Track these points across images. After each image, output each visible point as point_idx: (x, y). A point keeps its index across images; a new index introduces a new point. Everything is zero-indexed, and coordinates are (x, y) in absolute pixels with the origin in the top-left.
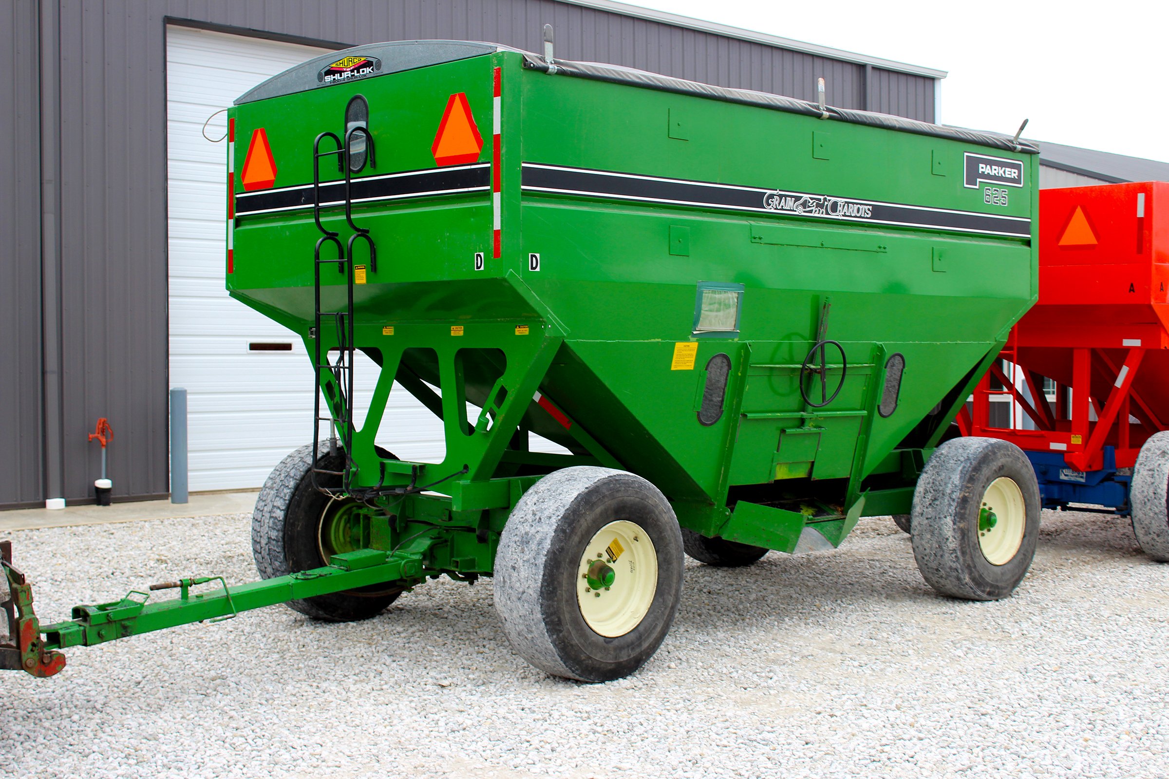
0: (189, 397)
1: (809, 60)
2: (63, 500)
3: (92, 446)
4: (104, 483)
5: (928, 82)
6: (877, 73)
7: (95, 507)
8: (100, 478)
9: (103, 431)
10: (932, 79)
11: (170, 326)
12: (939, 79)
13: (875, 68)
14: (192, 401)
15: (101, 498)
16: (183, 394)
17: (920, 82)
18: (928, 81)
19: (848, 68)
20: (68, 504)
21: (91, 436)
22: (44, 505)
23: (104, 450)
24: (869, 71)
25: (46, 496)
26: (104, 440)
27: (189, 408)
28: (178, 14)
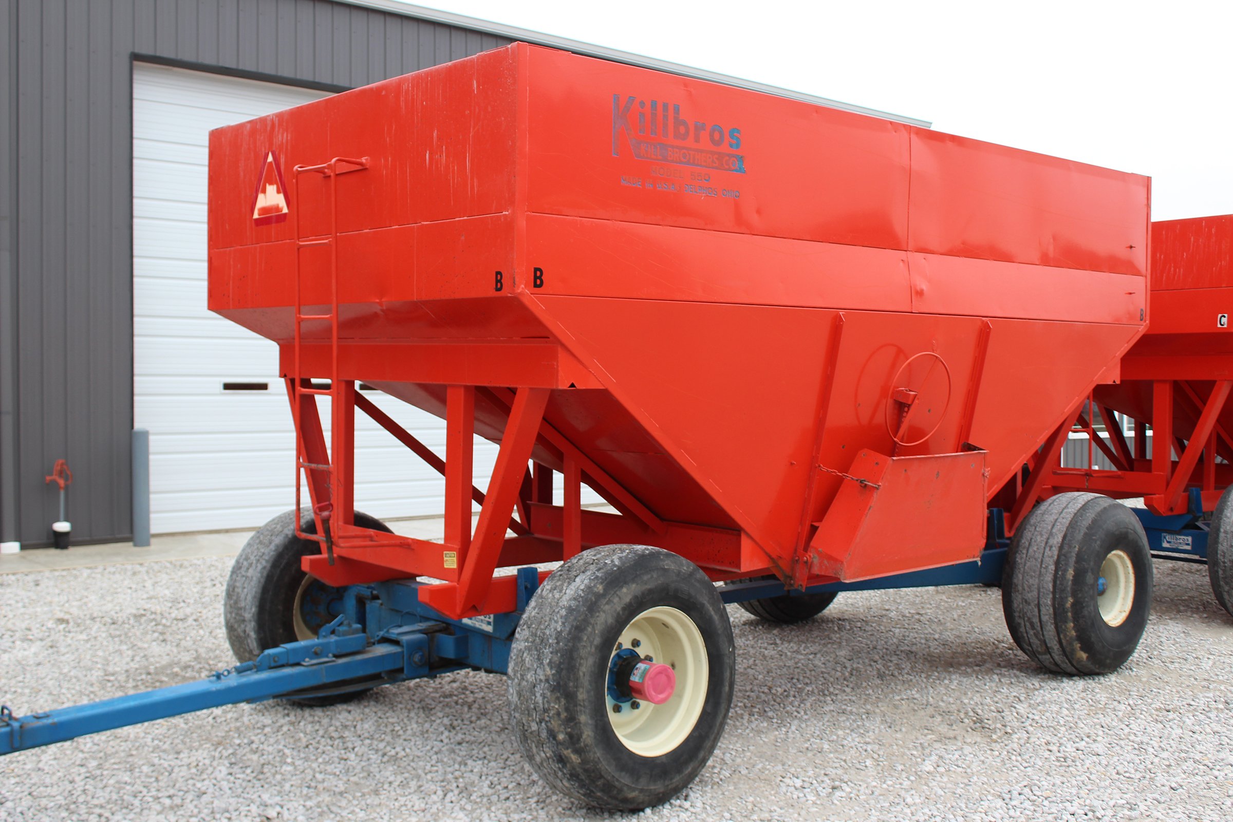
0: (152, 438)
2: (18, 544)
3: (50, 489)
4: (62, 526)
7: (53, 552)
8: (58, 520)
9: (61, 473)
11: (136, 365)
14: (154, 443)
15: (60, 541)
16: (145, 434)
20: (23, 548)
21: (48, 478)
23: (62, 493)
25: (2, 540)
26: (62, 482)
27: (151, 449)
28: (146, 50)
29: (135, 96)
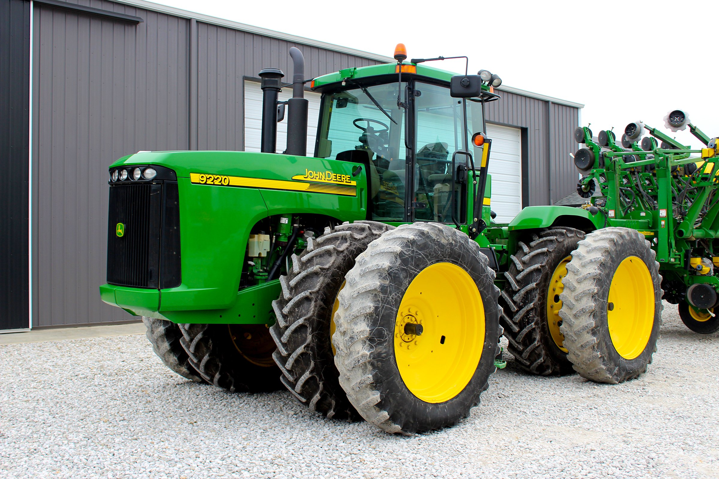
1: (523, 99)
5: (575, 110)
6: (553, 105)
10: (577, 108)
12: (580, 108)
13: (553, 103)
17: (572, 110)
18: (575, 109)
19: (541, 103)
24: (551, 105)
28: (250, 75)
29: (245, 97)
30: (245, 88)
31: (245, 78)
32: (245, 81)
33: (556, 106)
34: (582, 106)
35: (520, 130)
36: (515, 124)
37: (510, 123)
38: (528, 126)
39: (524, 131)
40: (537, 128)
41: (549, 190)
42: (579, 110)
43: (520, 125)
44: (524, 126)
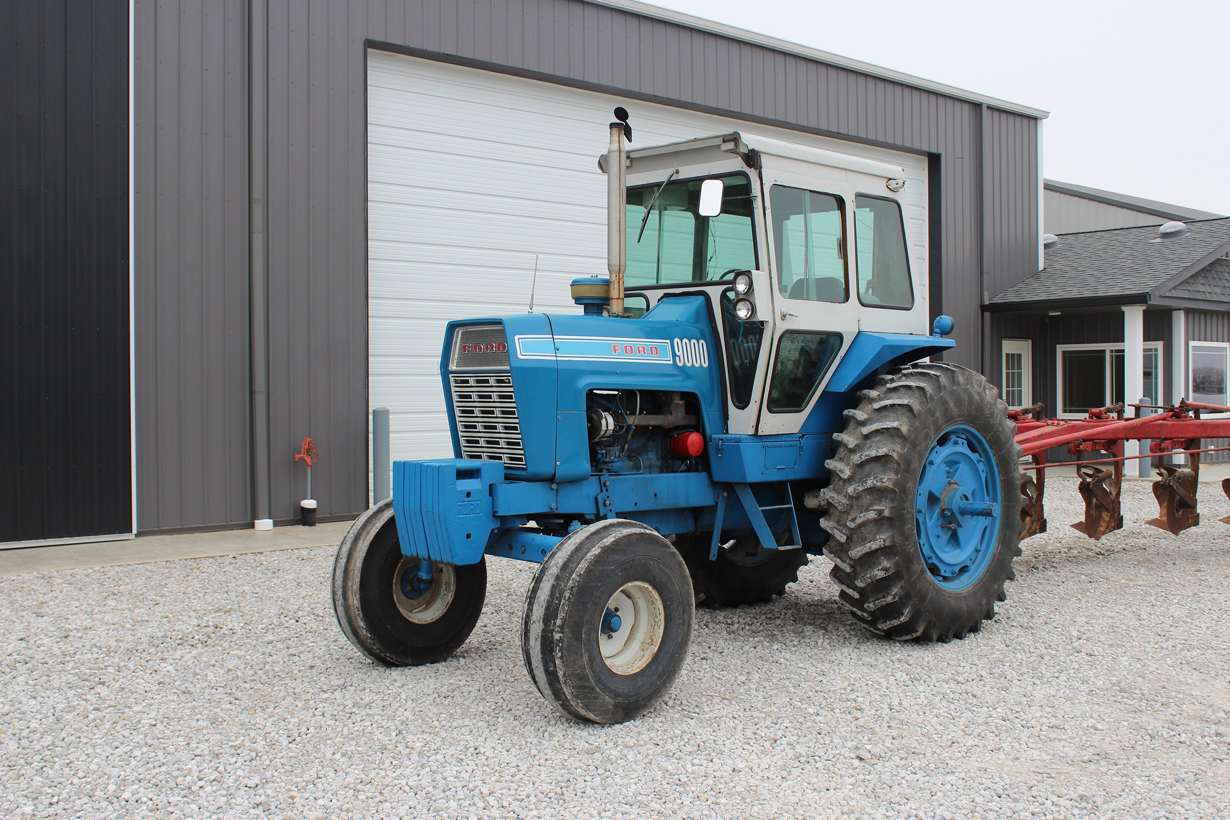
0: (391, 417)
1: (933, 98)
2: (271, 521)
3: (297, 466)
4: (309, 504)
5: (1032, 122)
6: (990, 112)
7: (301, 528)
8: (305, 498)
9: (308, 451)
10: (1035, 119)
11: (371, 346)
12: (1041, 119)
13: (990, 108)
14: (394, 421)
15: (306, 518)
16: (382, 416)
17: (1025, 121)
18: (1031, 119)
19: (966, 107)
20: (276, 524)
21: (297, 456)
22: (252, 526)
23: (309, 470)
24: (984, 108)
25: (255, 516)
26: (309, 460)
27: (392, 428)
28: (378, 37)
29: (369, 82)
30: (369, 64)
31: (370, 44)
32: (369, 50)
33: (996, 114)
34: (1046, 115)
35: (926, 159)
36: (917, 146)
37: (908, 144)
38: (941, 151)
39: (934, 161)
40: (958, 155)
41: (982, 273)
42: (1039, 122)
43: (925, 148)
44: (934, 150)
